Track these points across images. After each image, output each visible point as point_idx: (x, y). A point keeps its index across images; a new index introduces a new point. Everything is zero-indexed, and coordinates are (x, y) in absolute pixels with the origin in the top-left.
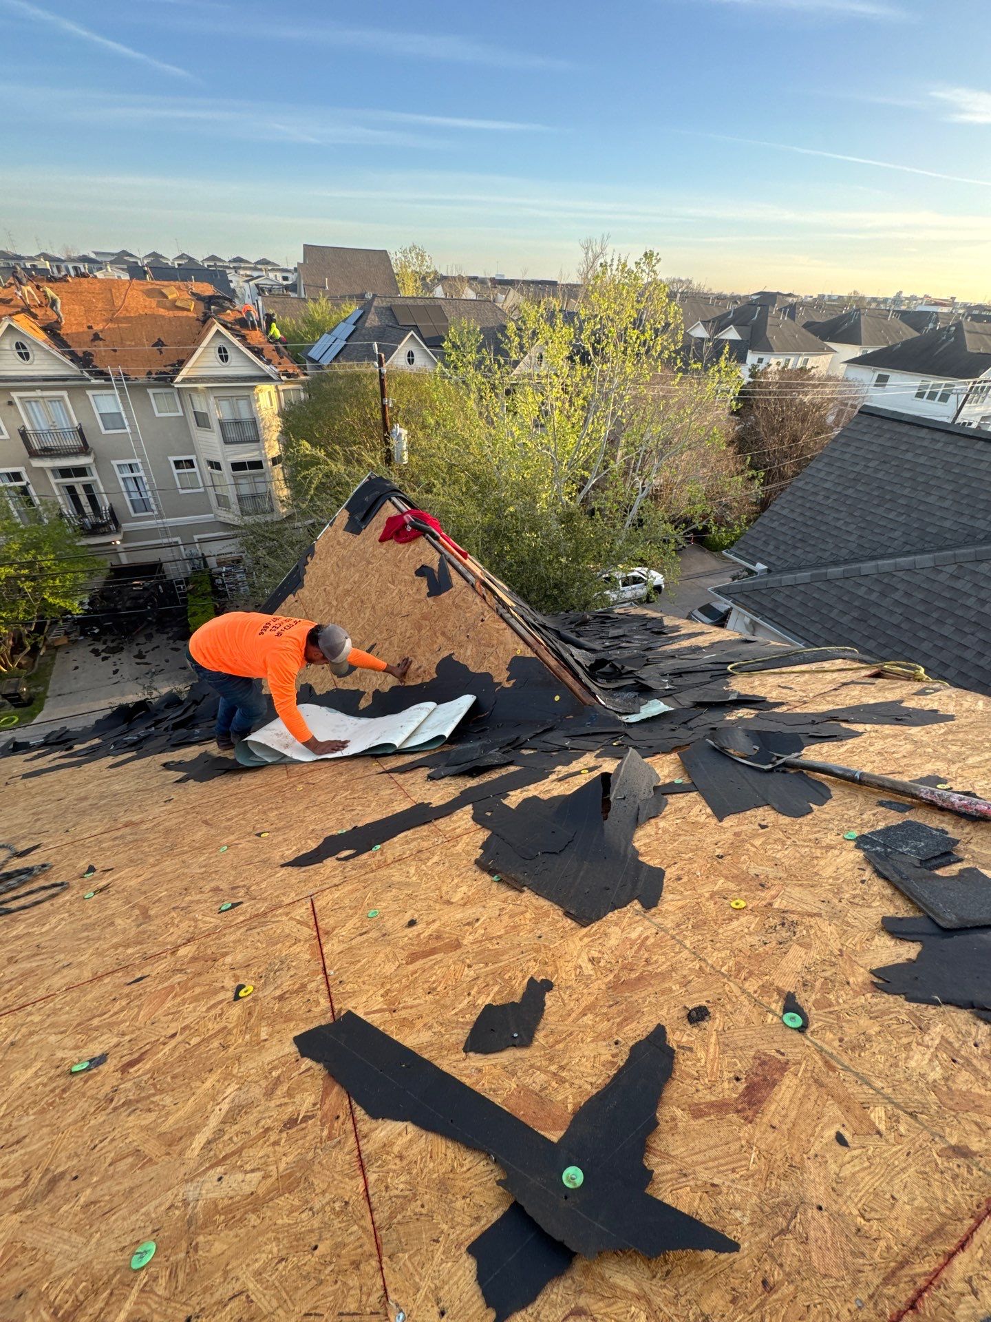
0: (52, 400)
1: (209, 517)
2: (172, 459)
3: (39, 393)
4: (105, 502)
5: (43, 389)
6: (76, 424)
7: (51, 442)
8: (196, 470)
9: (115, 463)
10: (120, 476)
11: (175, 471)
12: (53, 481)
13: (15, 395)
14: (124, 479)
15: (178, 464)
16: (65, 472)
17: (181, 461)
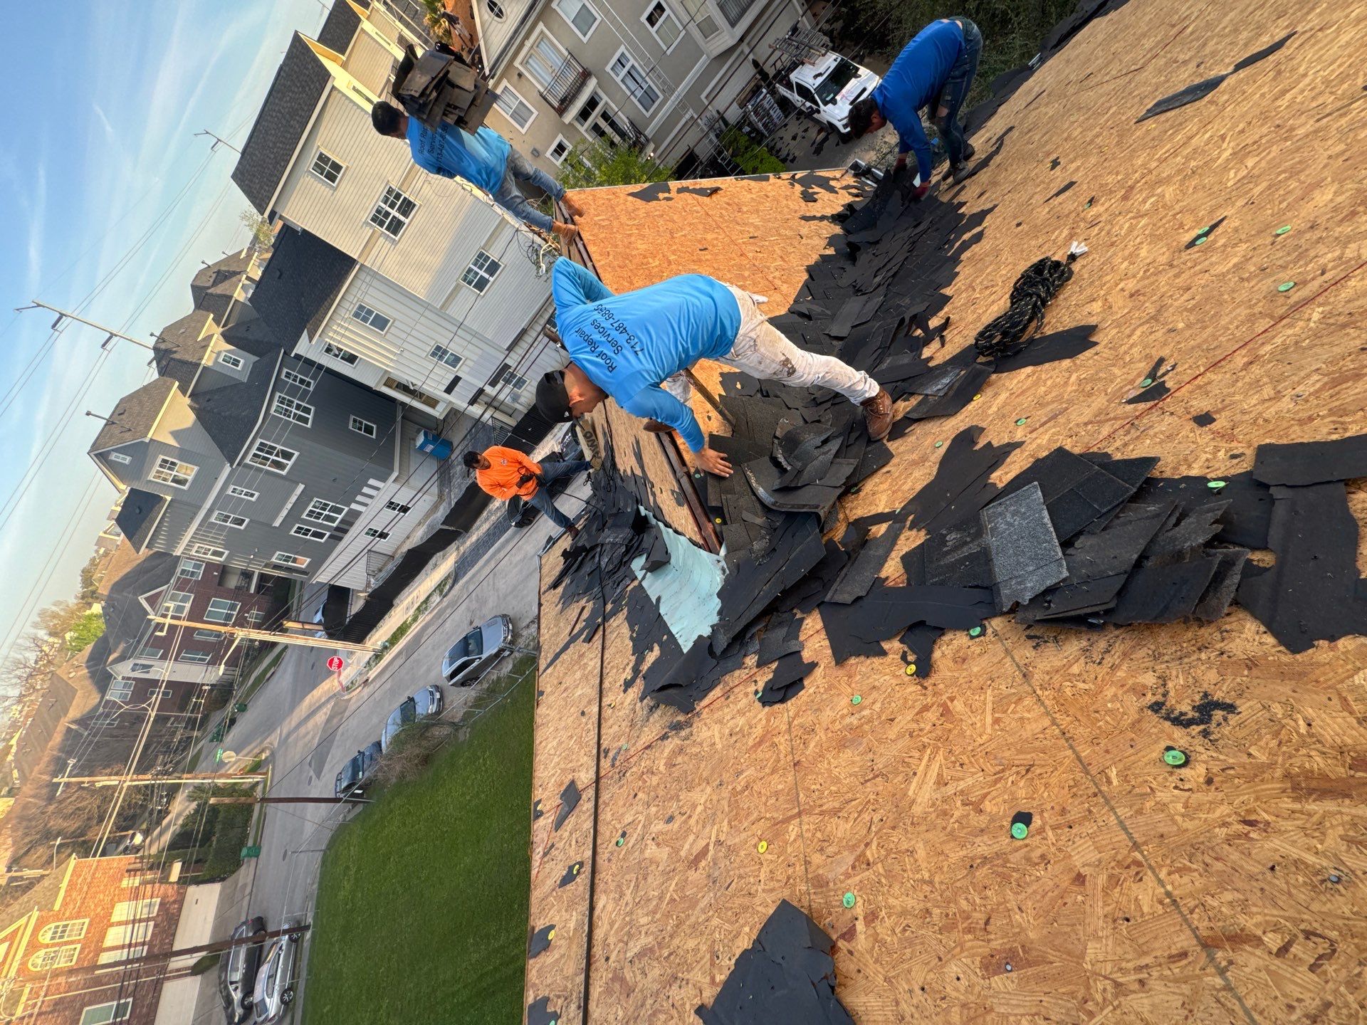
0: (537, 44)
1: (703, 62)
2: (643, 18)
3: (528, 44)
4: (623, 120)
5: (527, 37)
6: (566, 53)
7: (561, 91)
8: (668, 11)
9: (608, 68)
10: (618, 80)
11: (653, 30)
12: (582, 129)
13: (517, 64)
14: (623, 81)
15: (651, 20)
16: (584, 114)
17: (652, 14)
